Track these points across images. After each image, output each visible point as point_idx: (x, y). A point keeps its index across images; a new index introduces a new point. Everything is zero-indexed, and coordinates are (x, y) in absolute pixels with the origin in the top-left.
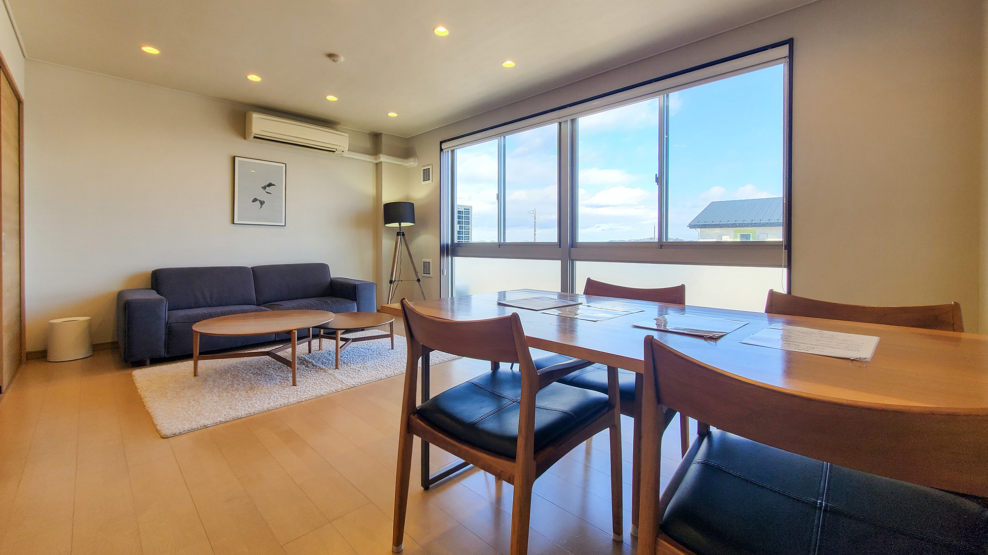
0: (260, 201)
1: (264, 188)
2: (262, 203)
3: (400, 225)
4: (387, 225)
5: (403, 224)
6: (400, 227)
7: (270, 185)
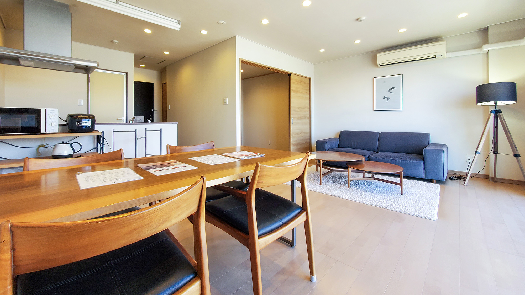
0: (387, 98)
1: (389, 90)
2: (388, 99)
3: (496, 104)
4: (478, 104)
5: (499, 103)
6: (496, 106)
7: (393, 88)
